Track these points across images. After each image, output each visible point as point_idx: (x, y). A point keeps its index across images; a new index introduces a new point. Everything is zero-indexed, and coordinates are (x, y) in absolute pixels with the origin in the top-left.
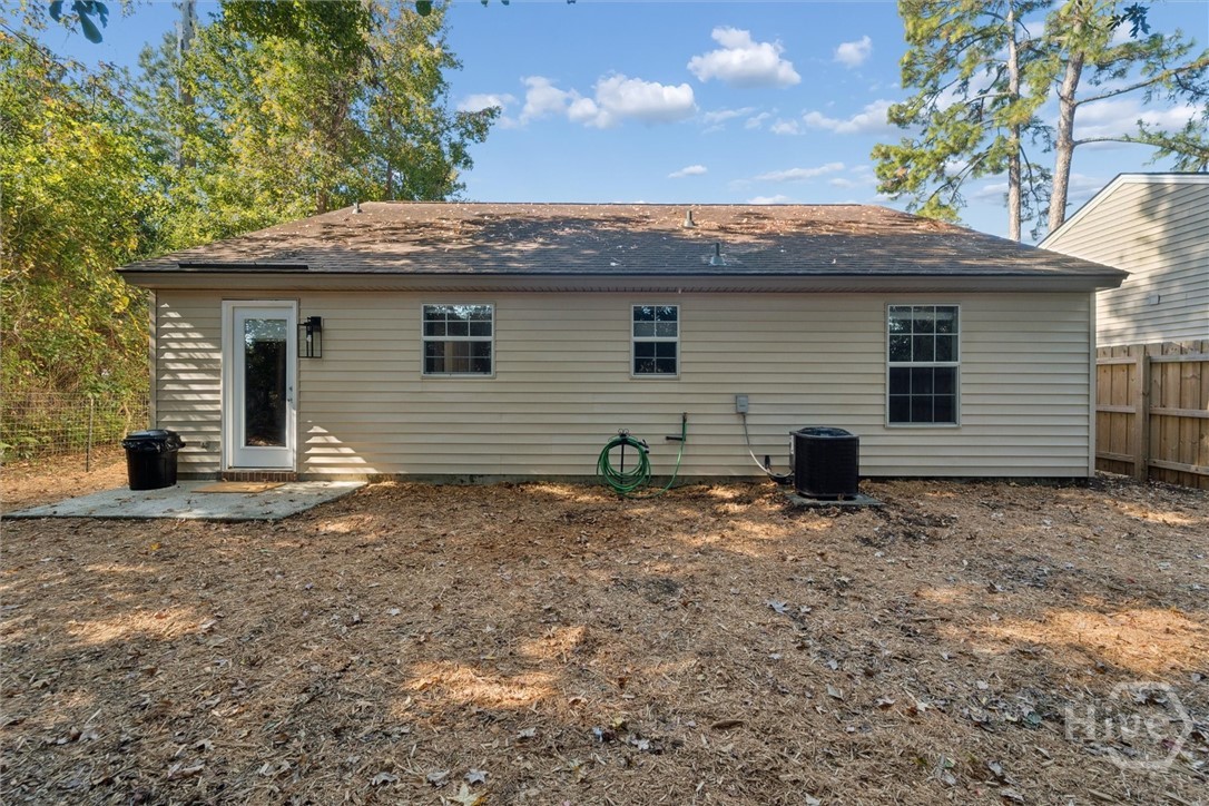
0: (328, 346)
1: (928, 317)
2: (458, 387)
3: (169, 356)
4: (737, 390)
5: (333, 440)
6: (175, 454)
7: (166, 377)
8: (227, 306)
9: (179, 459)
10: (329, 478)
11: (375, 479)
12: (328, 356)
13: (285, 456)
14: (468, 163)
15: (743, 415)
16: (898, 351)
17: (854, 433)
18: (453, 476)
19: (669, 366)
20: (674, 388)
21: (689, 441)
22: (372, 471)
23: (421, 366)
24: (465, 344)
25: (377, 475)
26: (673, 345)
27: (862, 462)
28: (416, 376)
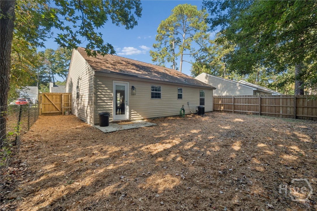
3: (99, 93)
4: (188, 101)
5: (136, 112)
7: (98, 99)
13: (126, 116)
15: (188, 105)
18: (155, 118)
19: (181, 98)
20: (182, 101)
23: (150, 97)
24: (154, 93)
25: (143, 119)
26: (182, 94)
28: (150, 99)
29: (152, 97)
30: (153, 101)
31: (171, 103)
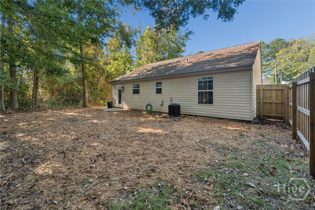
0: (124, 90)
1: (206, 80)
2: (136, 96)
3: (113, 96)
5: (125, 103)
6: (112, 104)
8: (117, 86)
9: (113, 105)
10: (124, 108)
11: (128, 109)
12: (125, 92)
13: (121, 105)
14: (185, 46)
15: (171, 101)
16: (200, 88)
17: (180, 104)
19: (161, 93)
20: (161, 96)
21: (164, 106)
22: (128, 108)
26: (161, 89)
27: (181, 111)
28: (132, 94)
29: (134, 93)
30: (134, 96)
31: (149, 98)
